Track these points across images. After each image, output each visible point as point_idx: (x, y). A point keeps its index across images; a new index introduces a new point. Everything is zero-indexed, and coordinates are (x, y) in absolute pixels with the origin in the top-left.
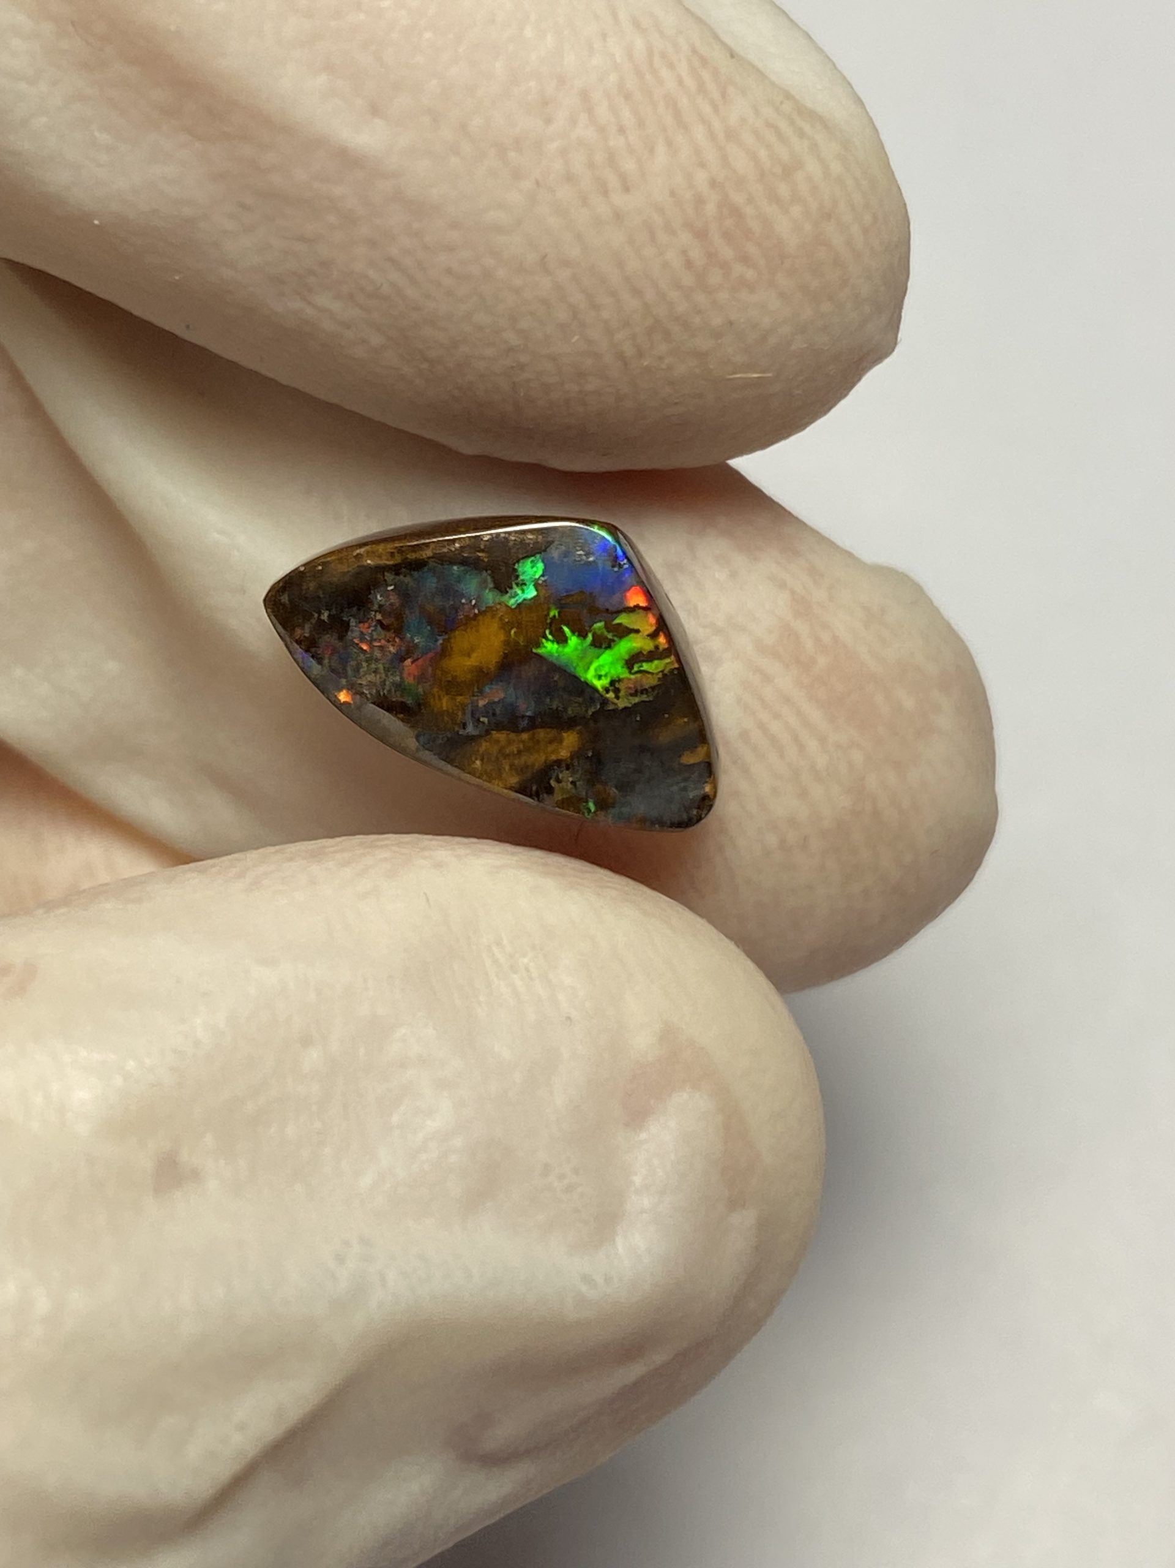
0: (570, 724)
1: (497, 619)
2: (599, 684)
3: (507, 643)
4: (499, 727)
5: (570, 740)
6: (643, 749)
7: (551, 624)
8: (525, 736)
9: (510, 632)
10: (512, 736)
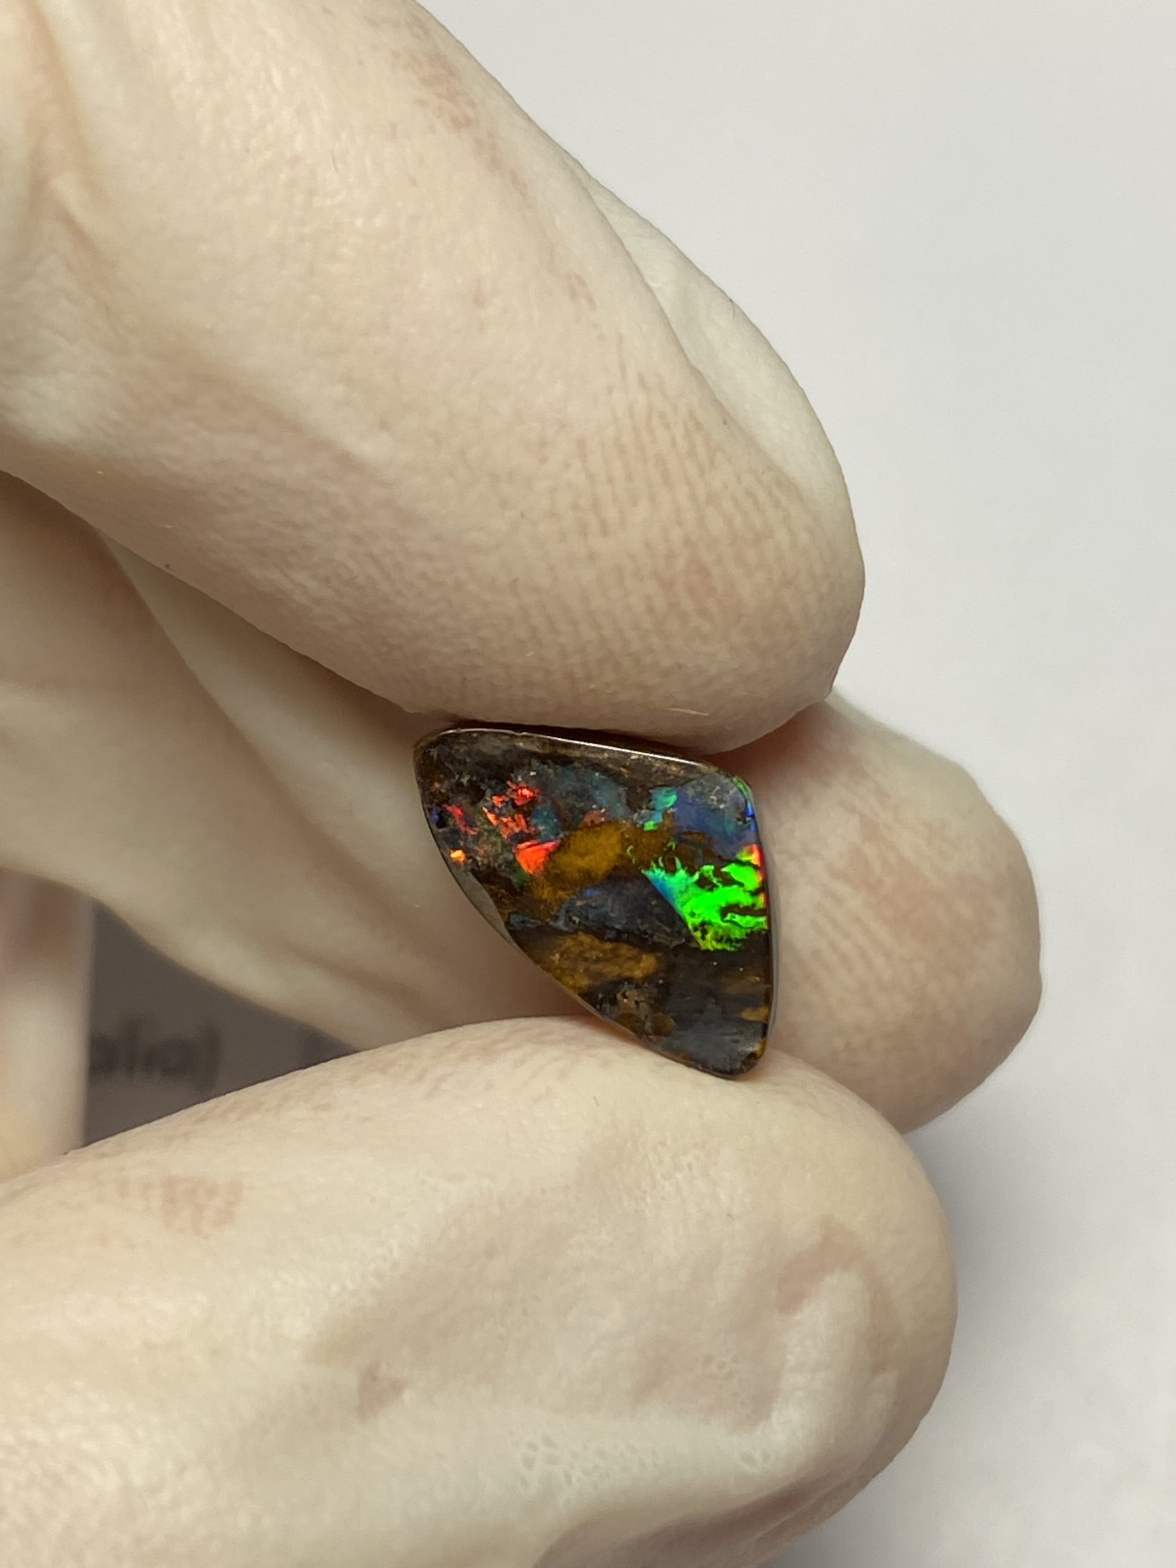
0: (654, 948)
1: (619, 833)
2: (691, 922)
3: (621, 857)
4: (588, 930)
5: (648, 963)
6: (710, 993)
7: (666, 853)
8: (608, 946)
9: (627, 848)
10: (597, 942)
